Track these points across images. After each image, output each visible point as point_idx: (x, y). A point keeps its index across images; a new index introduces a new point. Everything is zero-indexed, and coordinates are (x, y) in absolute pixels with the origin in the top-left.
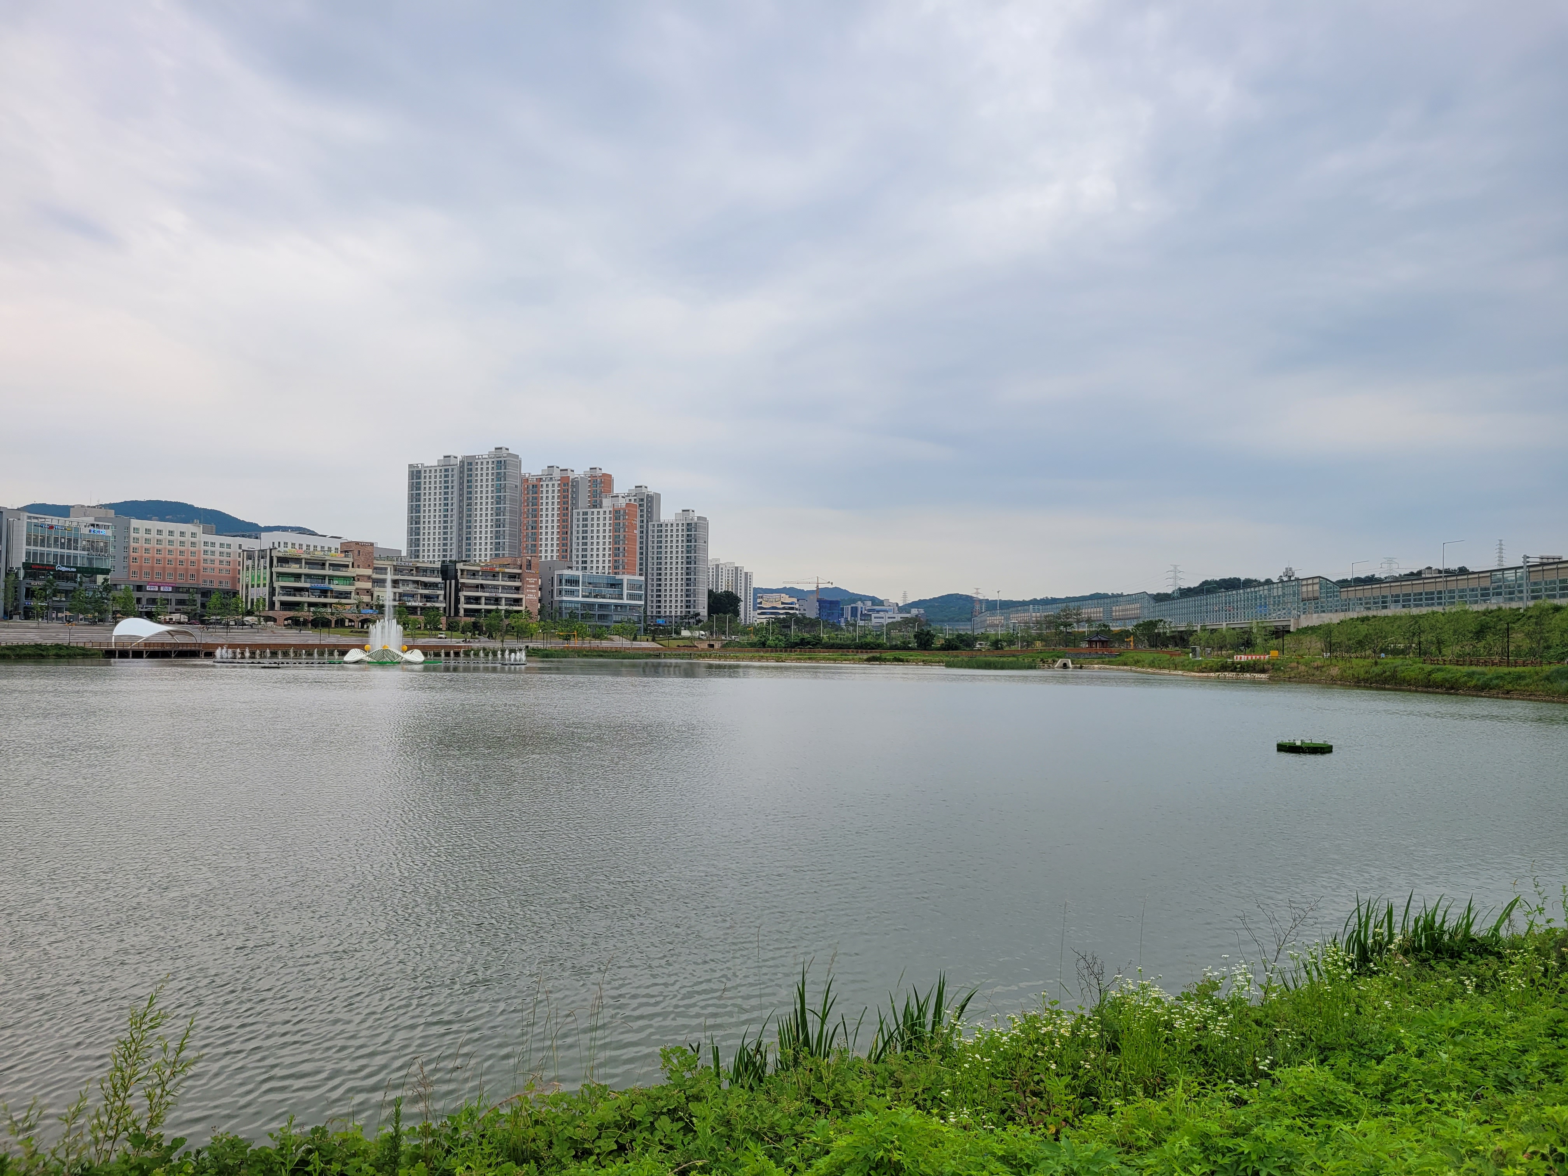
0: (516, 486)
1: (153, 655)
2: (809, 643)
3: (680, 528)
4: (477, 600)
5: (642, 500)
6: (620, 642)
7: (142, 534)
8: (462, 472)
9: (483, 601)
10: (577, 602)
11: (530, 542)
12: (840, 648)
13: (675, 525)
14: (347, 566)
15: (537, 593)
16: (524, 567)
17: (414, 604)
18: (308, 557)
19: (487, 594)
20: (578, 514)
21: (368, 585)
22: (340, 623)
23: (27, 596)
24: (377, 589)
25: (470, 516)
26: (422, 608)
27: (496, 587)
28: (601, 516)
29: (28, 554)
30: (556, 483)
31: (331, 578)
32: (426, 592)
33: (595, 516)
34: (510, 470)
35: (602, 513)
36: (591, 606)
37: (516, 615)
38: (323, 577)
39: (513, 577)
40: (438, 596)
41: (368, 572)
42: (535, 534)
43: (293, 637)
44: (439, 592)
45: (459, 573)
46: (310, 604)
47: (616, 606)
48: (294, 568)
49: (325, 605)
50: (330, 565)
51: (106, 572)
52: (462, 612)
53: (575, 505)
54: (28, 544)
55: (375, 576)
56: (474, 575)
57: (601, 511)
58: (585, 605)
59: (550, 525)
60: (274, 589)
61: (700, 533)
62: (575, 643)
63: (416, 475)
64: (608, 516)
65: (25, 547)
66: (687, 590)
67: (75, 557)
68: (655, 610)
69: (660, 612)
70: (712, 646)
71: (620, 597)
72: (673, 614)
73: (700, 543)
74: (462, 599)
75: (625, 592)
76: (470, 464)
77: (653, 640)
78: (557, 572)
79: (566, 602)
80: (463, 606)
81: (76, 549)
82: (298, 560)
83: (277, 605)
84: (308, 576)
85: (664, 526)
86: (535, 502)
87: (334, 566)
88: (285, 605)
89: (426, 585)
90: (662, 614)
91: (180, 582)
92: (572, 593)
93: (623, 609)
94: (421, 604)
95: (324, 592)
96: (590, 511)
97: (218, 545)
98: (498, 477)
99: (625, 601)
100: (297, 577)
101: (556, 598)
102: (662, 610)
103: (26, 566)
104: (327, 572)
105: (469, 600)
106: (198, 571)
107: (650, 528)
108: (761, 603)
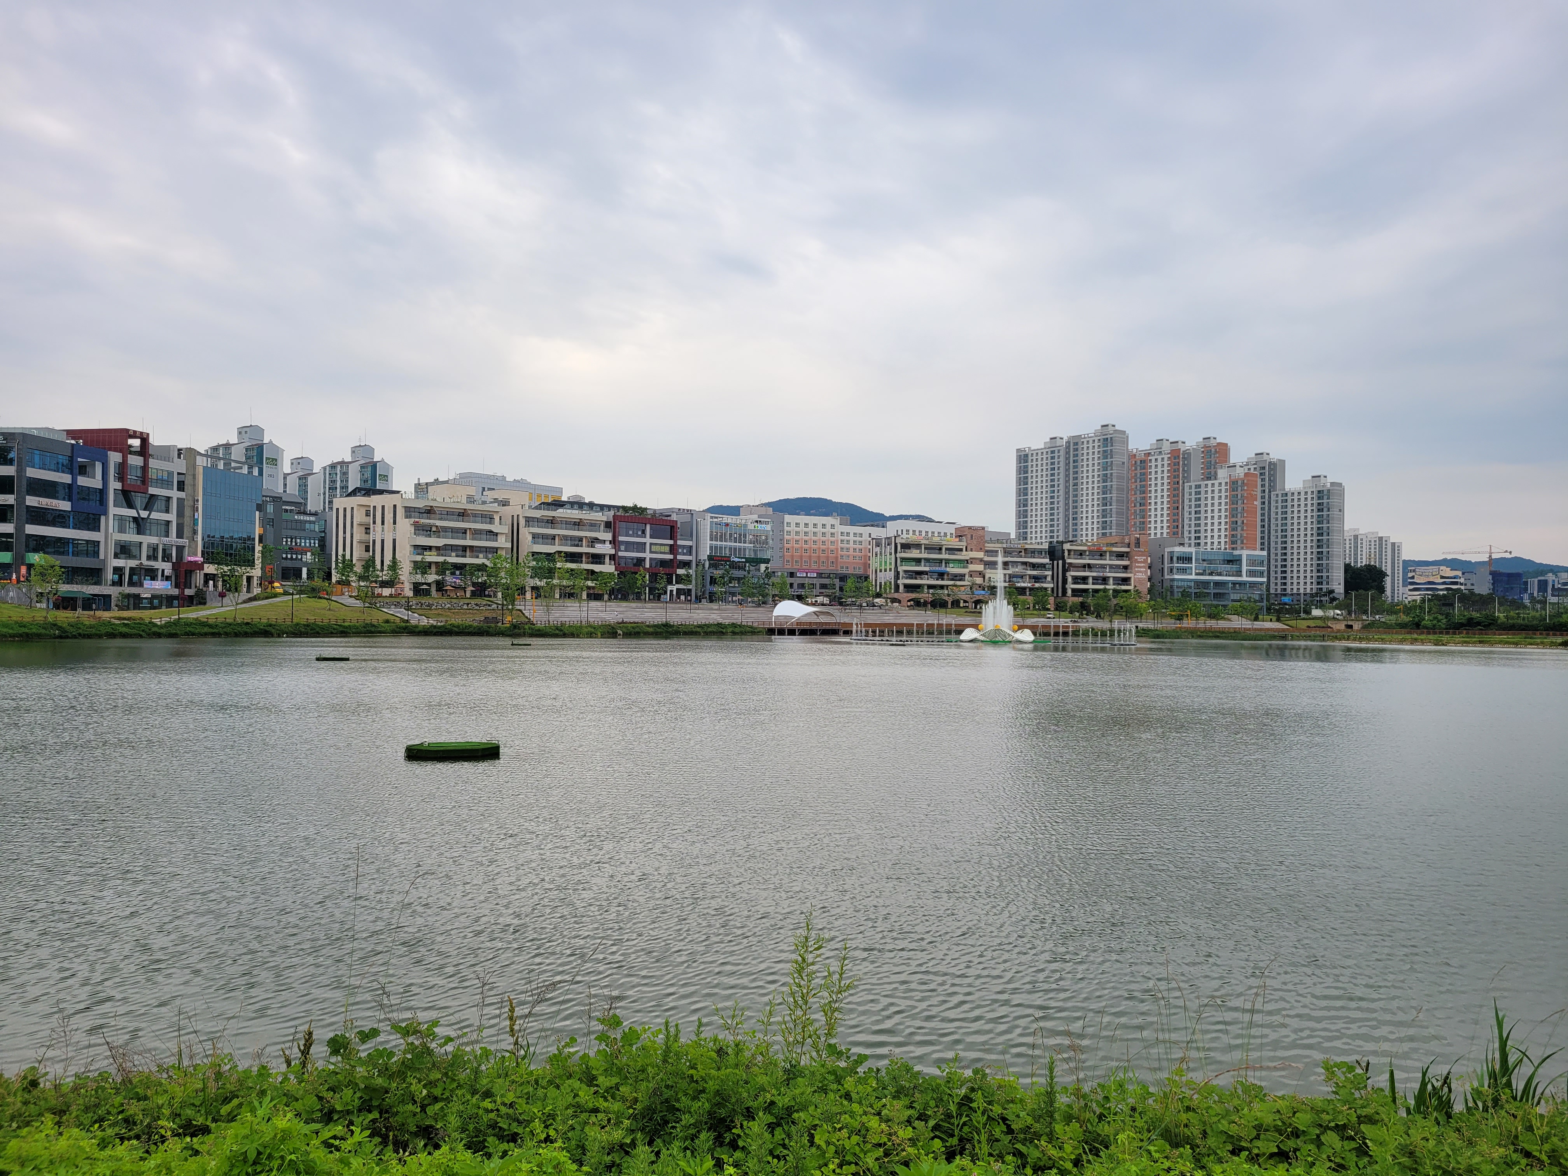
0: (1123, 463)
1: (804, 632)
2: (1479, 624)
3: (1309, 496)
4: (1084, 580)
5: (1264, 468)
6: (1237, 622)
7: (793, 528)
8: (1068, 453)
9: (1090, 580)
10: (1191, 580)
11: (1138, 520)
12: (1522, 630)
13: (1303, 494)
14: (961, 550)
15: (1146, 572)
16: (1132, 545)
17: (1023, 585)
18: (927, 542)
19: (1095, 574)
20: (1190, 487)
21: (980, 567)
22: (956, 604)
23: (711, 583)
24: (988, 571)
25: (1076, 496)
26: (1031, 589)
27: (1103, 567)
28: (1216, 488)
29: (711, 548)
30: (1166, 457)
31: (947, 561)
32: (1035, 573)
33: (1209, 489)
34: (1117, 447)
35: (1216, 485)
36: (1206, 584)
37: (1125, 594)
38: (940, 561)
39: (1120, 556)
40: (1045, 577)
41: (980, 555)
42: (1143, 511)
43: (917, 617)
44: (1047, 573)
45: (1066, 554)
46: (930, 587)
47: (1234, 583)
48: (914, 554)
49: (942, 587)
50: (946, 549)
51: (767, 561)
52: (1069, 592)
53: (1187, 479)
54: (711, 540)
55: (986, 559)
56: (1081, 554)
57: (1216, 482)
58: (1198, 583)
59: (1159, 501)
60: (898, 573)
61: (1334, 500)
62: (1189, 623)
63: (1023, 458)
64: (1223, 488)
65: (709, 542)
67: (745, 549)
68: (1279, 587)
69: (1285, 590)
70: (1351, 627)
71: (1239, 573)
72: (1302, 591)
73: (1334, 512)
74: (1070, 580)
75: (1244, 568)
76: (1076, 444)
77: (1278, 620)
78: (1167, 550)
79: (1178, 580)
80: (1070, 586)
81: (745, 543)
82: (918, 546)
83: (901, 588)
84: (927, 560)
85: (1289, 495)
86: (1144, 478)
87: (950, 550)
88: (909, 588)
89: (1034, 566)
90: (1289, 591)
91: (823, 569)
92: (1184, 571)
93: (1243, 587)
94: (1029, 585)
95: (941, 575)
96: (1203, 483)
97: (852, 535)
98: (1105, 454)
99: (1244, 578)
100: (918, 561)
101: (1167, 577)
102: (1289, 587)
103: (710, 558)
104: (944, 556)
105: (1076, 580)
106: (837, 558)
107: (1273, 498)
108: (1413, 577)
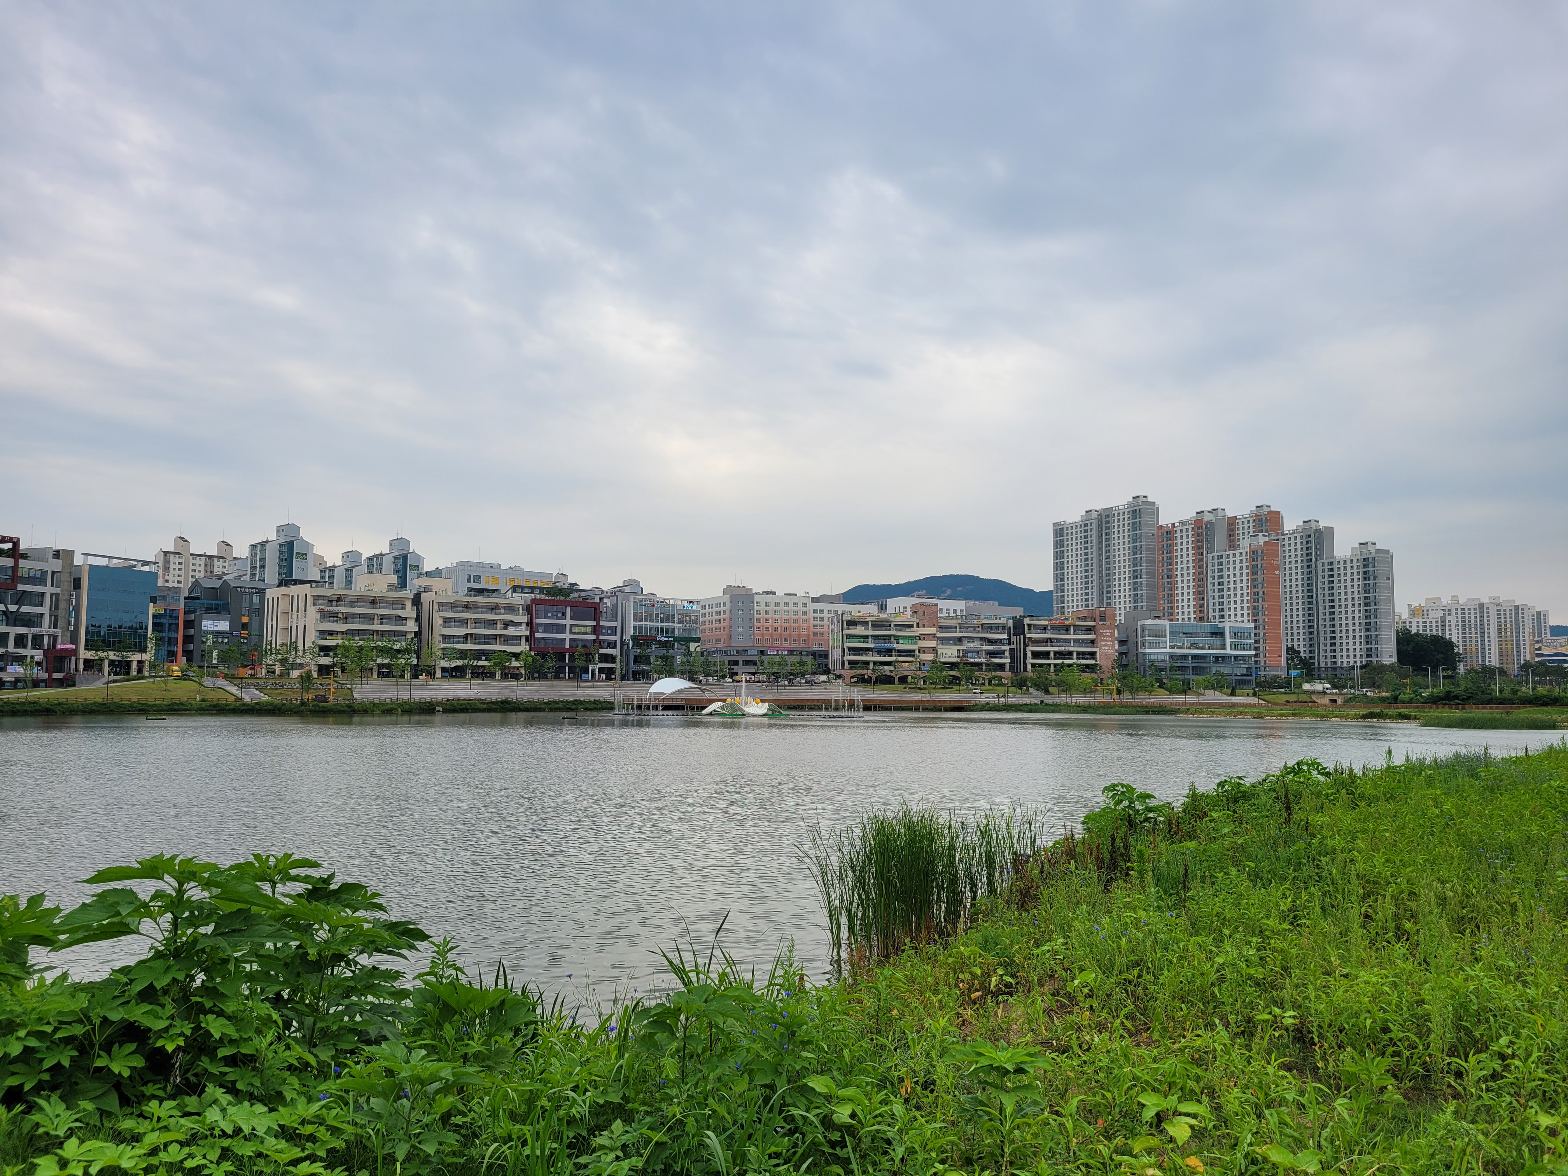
0: (1153, 535)
3: (1355, 564)
4: (1046, 654)
5: (1310, 536)
6: (1213, 696)
8: (1100, 526)
10: (1164, 654)
13: (1348, 562)
14: (912, 626)
15: (1113, 646)
17: (977, 660)
18: (874, 619)
19: (1056, 649)
20: (1213, 558)
21: (933, 643)
22: (903, 680)
23: (635, 661)
24: (940, 647)
25: (1109, 569)
26: (987, 665)
27: (1068, 641)
28: (1238, 558)
29: (635, 628)
30: (1190, 527)
31: (897, 638)
32: (991, 648)
33: (1231, 559)
34: (1145, 519)
35: (1238, 555)
36: (1184, 657)
38: (888, 638)
39: (1089, 630)
40: (1003, 652)
41: (933, 631)
42: (1171, 583)
43: (859, 694)
44: (1004, 648)
45: (1026, 628)
46: (875, 663)
47: (1216, 657)
48: (860, 630)
49: (889, 664)
50: (896, 626)
51: (697, 640)
52: (1029, 667)
53: (1211, 549)
54: (635, 620)
55: (939, 634)
56: (1045, 629)
57: (1237, 552)
58: (1172, 656)
59: (1185, 572)
60: (843, 650)
61: (1380, 568)
63: (1059, 531)
64: (1244, 557)
65: (632, 623)
66: (1367, 636)
70: (1334, 701)
71: (1223, 647)
73: (1381, 581)
74: (1029, 654)
75: (1228, 641)
76: (1107, 516)
77: (1255, 695)
78: (1140, 623)
79: (1150, 654)
80: (1030, 661)
81: (673, 622)
82: (864, 623)
83: (846, 664)
84: (876, 637)
85: (1335, 563)
86: (1170, 549)
87: (899, 627)
88: (852, 664)
89: (991, 641)
90: (1338, 664)
92: (1157, 645)
93: (1227, 661)
94: (984, 660)
95: (889, 652)
96: (1225, 554)
97: (826, 612)
98: (1135, 526)
99: (1228, 651)
100: (865, 638)
101: (1140, 651)
104: (893, 632)
105: (1036, 654)
106: (808, 636)
107: (1320, 567)
